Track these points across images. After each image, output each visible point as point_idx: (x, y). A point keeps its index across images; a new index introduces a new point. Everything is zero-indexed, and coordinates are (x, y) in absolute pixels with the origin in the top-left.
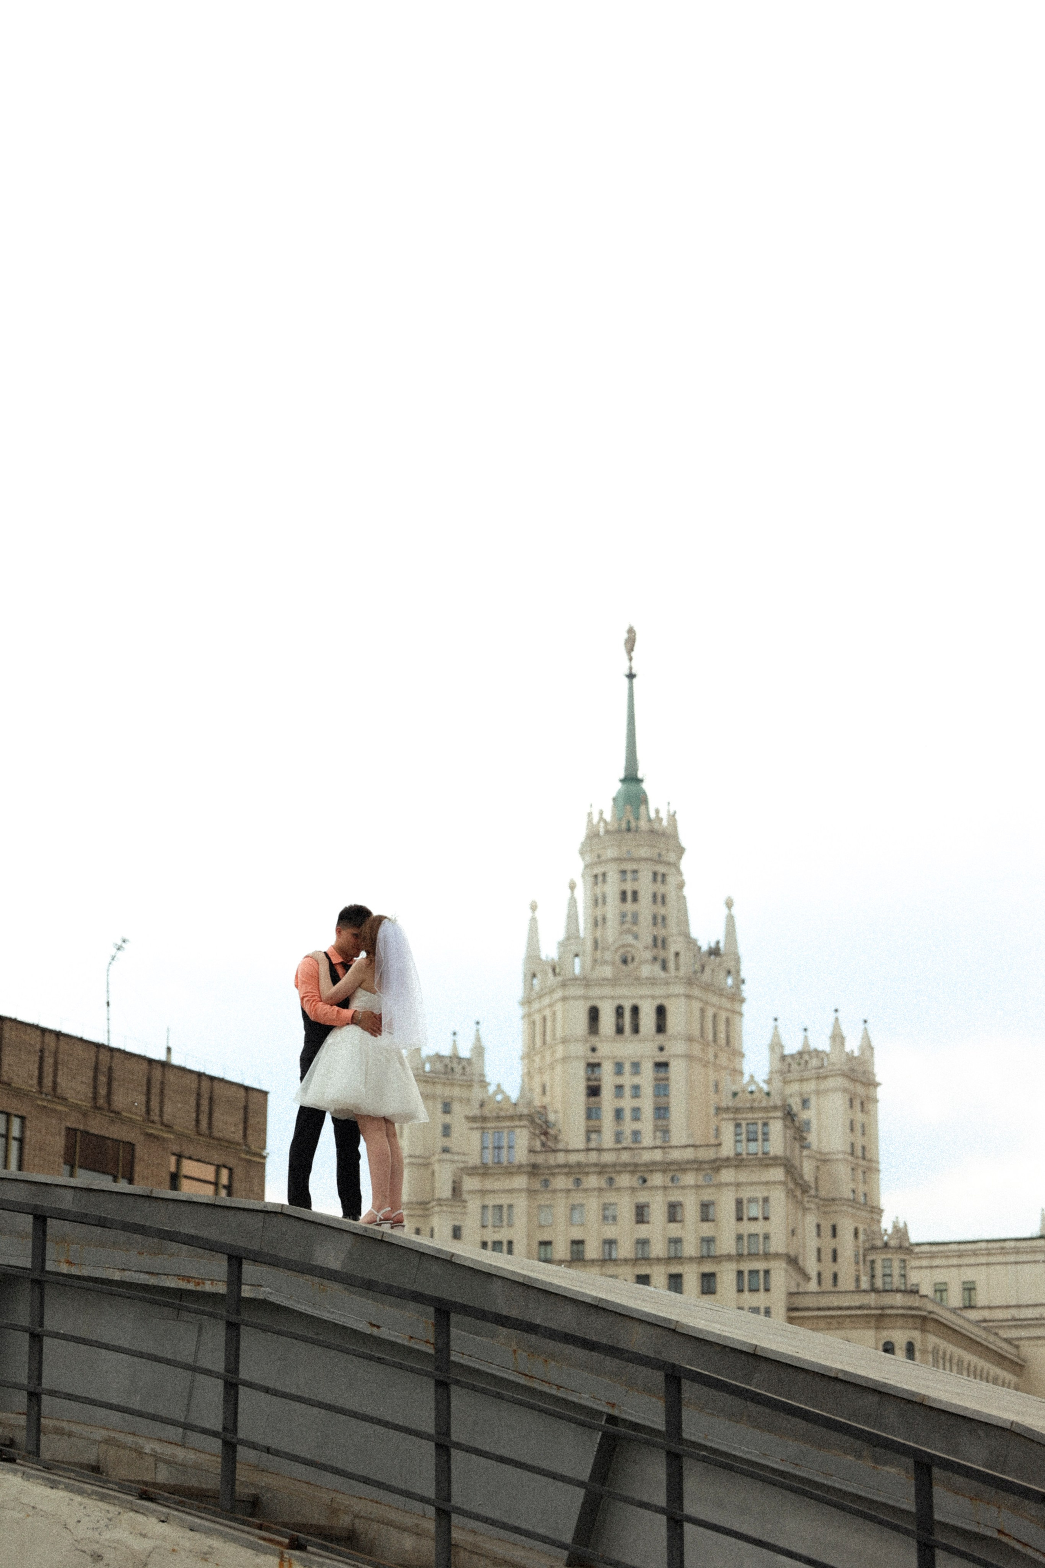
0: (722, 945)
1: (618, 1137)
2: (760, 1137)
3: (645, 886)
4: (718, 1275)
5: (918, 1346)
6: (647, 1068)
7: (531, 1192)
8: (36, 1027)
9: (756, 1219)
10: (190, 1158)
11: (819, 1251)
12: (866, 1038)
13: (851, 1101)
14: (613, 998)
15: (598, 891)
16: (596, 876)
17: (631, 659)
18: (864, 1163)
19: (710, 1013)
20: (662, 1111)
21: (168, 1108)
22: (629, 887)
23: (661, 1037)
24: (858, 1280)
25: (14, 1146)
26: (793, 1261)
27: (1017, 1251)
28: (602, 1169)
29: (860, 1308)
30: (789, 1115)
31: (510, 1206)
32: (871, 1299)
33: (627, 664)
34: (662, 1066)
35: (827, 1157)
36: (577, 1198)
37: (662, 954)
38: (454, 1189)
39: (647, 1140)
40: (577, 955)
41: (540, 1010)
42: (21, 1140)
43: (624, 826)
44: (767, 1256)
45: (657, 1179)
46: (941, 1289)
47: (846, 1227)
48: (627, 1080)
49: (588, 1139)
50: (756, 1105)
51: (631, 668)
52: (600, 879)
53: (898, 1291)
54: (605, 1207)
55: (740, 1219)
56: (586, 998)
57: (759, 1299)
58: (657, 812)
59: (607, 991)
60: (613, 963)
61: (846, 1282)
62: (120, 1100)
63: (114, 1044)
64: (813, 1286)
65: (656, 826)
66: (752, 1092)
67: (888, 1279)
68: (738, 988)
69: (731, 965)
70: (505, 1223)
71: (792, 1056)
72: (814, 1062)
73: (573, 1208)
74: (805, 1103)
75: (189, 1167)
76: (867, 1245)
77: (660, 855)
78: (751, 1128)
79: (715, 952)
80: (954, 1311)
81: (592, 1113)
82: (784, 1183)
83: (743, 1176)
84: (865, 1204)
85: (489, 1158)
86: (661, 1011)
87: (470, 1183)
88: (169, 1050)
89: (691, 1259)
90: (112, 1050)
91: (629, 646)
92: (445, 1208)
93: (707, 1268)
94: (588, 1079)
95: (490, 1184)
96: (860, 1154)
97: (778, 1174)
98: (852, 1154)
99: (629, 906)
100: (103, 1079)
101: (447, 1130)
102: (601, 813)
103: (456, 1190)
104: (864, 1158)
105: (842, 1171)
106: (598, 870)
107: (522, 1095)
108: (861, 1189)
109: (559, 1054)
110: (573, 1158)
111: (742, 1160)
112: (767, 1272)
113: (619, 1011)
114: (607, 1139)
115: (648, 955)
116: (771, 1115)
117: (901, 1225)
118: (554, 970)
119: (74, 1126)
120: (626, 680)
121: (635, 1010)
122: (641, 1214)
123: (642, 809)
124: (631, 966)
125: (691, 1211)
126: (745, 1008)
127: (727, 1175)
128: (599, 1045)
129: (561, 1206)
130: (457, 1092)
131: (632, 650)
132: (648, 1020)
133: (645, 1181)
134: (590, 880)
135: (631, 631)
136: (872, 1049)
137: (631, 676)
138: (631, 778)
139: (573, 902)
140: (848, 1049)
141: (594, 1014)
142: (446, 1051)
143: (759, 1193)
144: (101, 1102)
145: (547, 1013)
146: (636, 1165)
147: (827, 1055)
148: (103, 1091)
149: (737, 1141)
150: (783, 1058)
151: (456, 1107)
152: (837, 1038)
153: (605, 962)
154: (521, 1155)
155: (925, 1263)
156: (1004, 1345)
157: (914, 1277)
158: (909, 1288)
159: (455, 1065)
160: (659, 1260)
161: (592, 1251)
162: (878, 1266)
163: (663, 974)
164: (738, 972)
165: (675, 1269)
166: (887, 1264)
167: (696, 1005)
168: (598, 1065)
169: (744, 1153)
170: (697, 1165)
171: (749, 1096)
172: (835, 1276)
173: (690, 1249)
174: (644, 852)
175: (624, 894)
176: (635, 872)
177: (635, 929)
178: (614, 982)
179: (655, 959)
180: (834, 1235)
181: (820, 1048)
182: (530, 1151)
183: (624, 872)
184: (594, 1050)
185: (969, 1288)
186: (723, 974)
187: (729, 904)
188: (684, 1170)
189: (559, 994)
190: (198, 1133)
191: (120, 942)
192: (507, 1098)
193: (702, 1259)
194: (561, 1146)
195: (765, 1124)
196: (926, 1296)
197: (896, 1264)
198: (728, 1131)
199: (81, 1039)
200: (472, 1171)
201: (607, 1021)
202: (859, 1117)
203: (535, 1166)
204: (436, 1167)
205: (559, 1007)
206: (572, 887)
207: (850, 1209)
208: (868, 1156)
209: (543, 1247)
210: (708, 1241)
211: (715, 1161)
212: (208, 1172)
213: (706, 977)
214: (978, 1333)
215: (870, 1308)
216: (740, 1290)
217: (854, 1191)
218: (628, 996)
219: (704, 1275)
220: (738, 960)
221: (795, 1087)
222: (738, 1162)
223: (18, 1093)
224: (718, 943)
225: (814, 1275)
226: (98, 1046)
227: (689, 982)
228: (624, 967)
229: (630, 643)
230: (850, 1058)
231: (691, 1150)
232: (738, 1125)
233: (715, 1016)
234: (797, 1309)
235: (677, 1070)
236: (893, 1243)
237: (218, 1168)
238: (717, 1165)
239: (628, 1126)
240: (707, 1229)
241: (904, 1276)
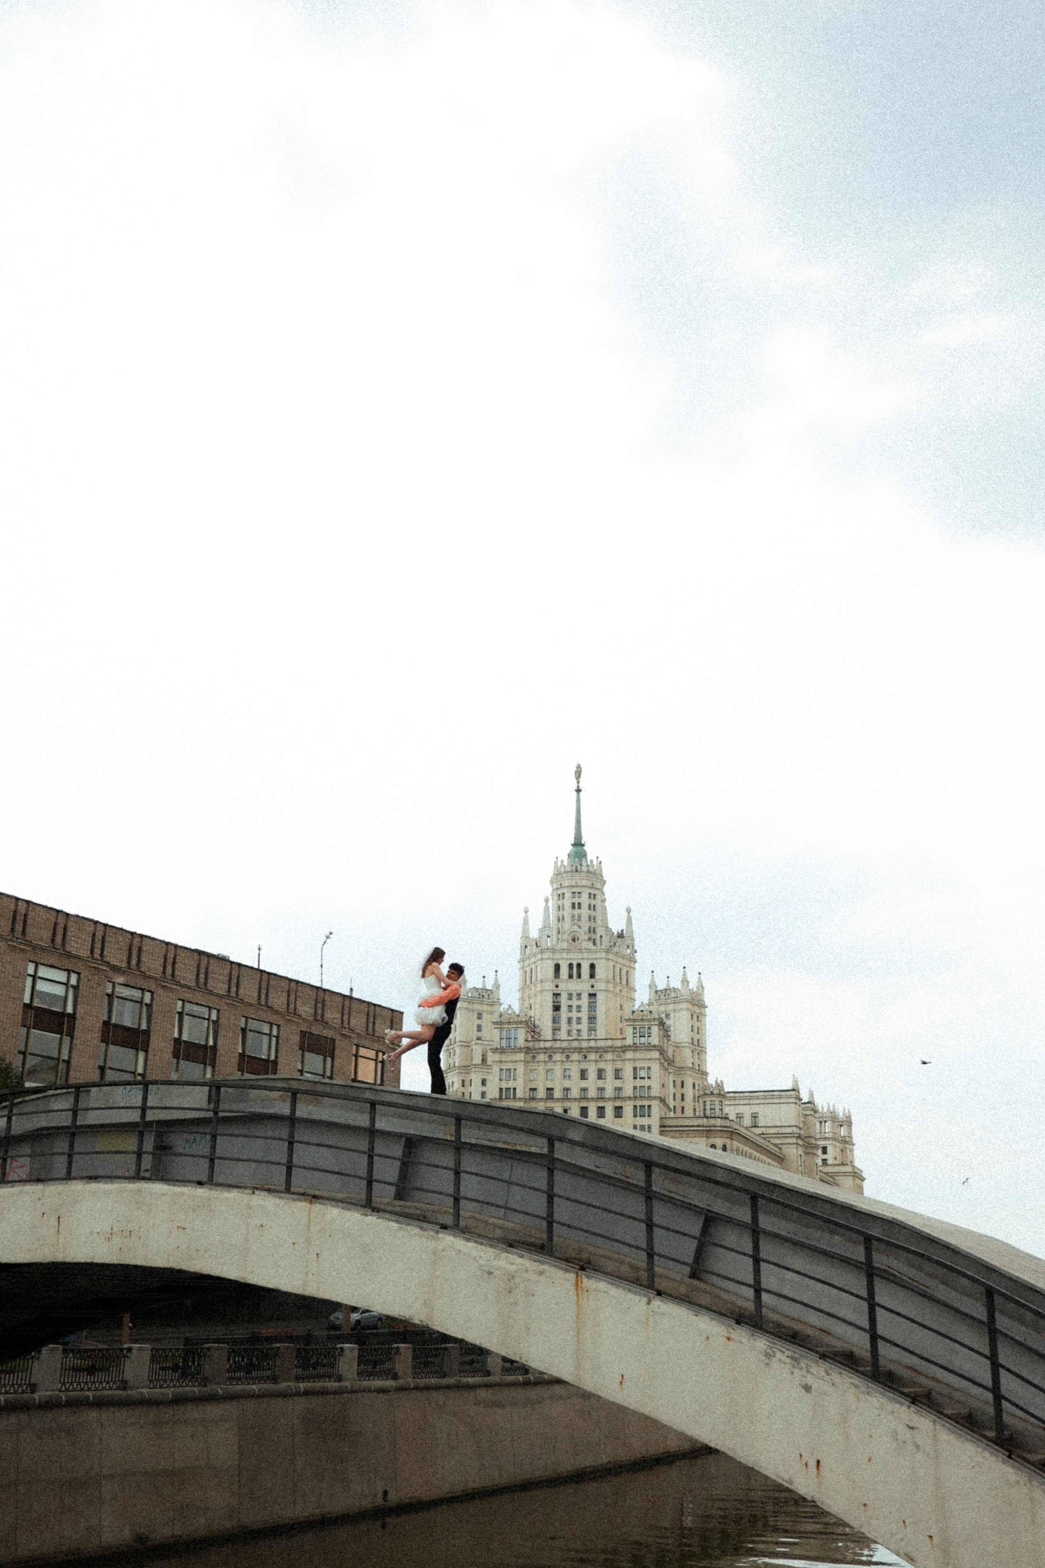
0: (625, 932)
1: (569, 1033)
2: (646, 1036)
3: (585, 900)
4: (624, 1108)
5: (728, 1147)
6: (585, 996)
7: (526, 1062)
8: (286, 978)
9: (644, 1078)
10: (363, 1047)
11: (674, 1095)
12: (700, 981)
13: (692, 1015)
14: (567, 959)
15: (560, 903)
16: (559, 895)
17: (578, 782)
18: (699, 1049)
19: (618, 967)
20: (592, 1019)
21: (353, 1022)
22: (576, 901)
23: (593, 980)
24: (695, 1110)
25: (274, 1040)
26: (662, 1100)
27: (780, 1097)
28: (563, 1050)
29: (698, 1126)
30: (662, 1023)
31: (515, 1069)
32: (705, 1121)
33: (576, 784)
34: (592, 995)
35: (679, 1045)
36: (550, 1066)
37: (593, 936)
38: (483, 1060)
39: (585, 1035)
40: (549, 937)
41: (529, 965)
42: (277, 1037)
43: (574, 869)
44: (650, 1098)
45: (592, 1056)
46: (740, 1117)
47: (689, 1082)
48: (575, 1003)
49: (554, 1034)
50: (644, 1017)
52: (561, 896)
53: (719, 1118)
54: (565, 1070)
55: (635, 1078)
56: (553, 959)
57: (645, 1121)
58: (591, 861)
59: (564, 955)
60: (568, 941)
61: (689, 1112)
62: (328, 1015)
63: (325, 986)
64: (672, 1114)
65: (591, 869)
66: (642, 1011)
67: (712, 1111)
68: (633, 955)
69: (628, 942)
70: (512, 1079)
71: (661, 991)
72: (673, 995)
73: (548, 1071)
74: (668, 1015)
75: (362, 1051)
76: (701, 1093)
77: (593, 884)
78: (642, 1030)
79: (621, 936)
80: (746, 1128)
81: (555, 1020)
82: (659, 1059)
83: (638, 1055)
84: (699, 1070)
86: (592, 966)
87: (491, 1057)
88: (351, 990)
89: (609, 1099)
90: (325, 990)
91: (577, 775)
92: (477, 1069)
93: (618, 1104)
94: (554, 1002)
95: (504, 1058)
96: (696, 1043)
97: (656, 1054)
98: (692, 1044)
99: (576, 912)
100: (320, 1005)
101: (479, 1028)
102: (562, 861)
104: (698, 1046)
105: (687, 1052)
106: (561, 892)
107: (521, 1011)
108: (697, 1062)
109: (539, 988)
110: (548, 1045)
111: (637, 1047)
112: (649, 1107)
113: (571, 966)
114: (563, 1035)
115: (586, 937)
116: (653, 1023)
117: (719, 1082)
118: (537, 944)
119: (304, 1029)
120: (575, 793)
121: (579, 966)
122: (583, 1075)
123: (584, 860)
124: (577, 942)
125: (610, 1074)
126: (637, 966)
127: (629, 1055)
128: (560, 984)
129: (541, 1068)
130: (485, 1008)
131: (579, 776)
132: (585, 971)
133: (586, 1057)
134: (556, 898)
135: (579, 767)
136: (703, 988)
137: (578, 791)
138: (578, 843)
139: (547, 909)
140: (690, 987)
141: (557, 968)
142: (480, 986)
143: (646, 1065)
144: (319, 1017)
145: (533, 966)
146: (581, 1049)
147: (679, 990)
148: (319, 1012)
149: (634, 1037)
150: (656, 992)
151: (484, 1015)
152: (685, 981)
153: (563, 940)
154: (521, 1043)
155: (732, 1102)
156: (775, 1148)
157: (726, 1110)
158: (724, 1116)
159: (485, 994)
160: (592, 1099)
161: (557, 1094)
162: (708, 1103)
163: (593, 947)
164: (633, 947)
165: (602, 1104)
166: (713, 1103)
167: (611, 964)
168: (559, 994)
169: (638, 1043)
170: (613, 1049)
171: (640, 1013)
172: (683, 1108)
173: (609, 1093)
174: (584, 882)
175: (573, 904)
176: (579, 893)
177: (579, 923)
178: (569, 951)
179: (589, 939)
180: (683, 1086)
181: (676, 987)
182: (526, 1040)
183: (574, 893)
184: (557, 986)
185: (755, 1116)
186: (625, 947)
187: (629, 911)
188: (607, 1052)
189: (539, 957)
190: (368, 1034)
191: (328, 934)
192: (514, 1013)
193: (616, 1099)
194: (542, 1038)
195: (649, 1028)
196: (733, 1121)
197: (717, 1103)
198: (629, 1031)
199: (309, 985)
200: (495, 1051)
201: (564, 971)
202: (696, 1024)
203: (528, 1048)
204: (474, 1047)
205: (539, 964)
206: (547, 901)
207: (691, 1073)
208: (701, 1044)
209: (532, 1092)
210: (619, 1089)
211: (622, 1047)
212: (371, 1054)
213: (616, 949)
214: (760, 1141)
215: (703, 1126)
216: (635, 1116)
217: (693, 1063)
218: (575, 958)
219: (616, 1108)
220: (633, 940)
221: (662, 1008)
222: (635, 1048)
223: (277, 1012)
224: (622, 931)
225: (672, 1108)
226: (317, 988)
227: (607, 952)
228: (572, 942)
229: (578, 774)
230: (692, 992)
231: (610, 1041)
232: (635, 1029)
233: (620, 970)
234: (665, 1126)
235: (600, 997)
236: (715, 1092)
237: (377, 1052)
238: (625, 1049)
239: (575, 1026)
240: (618, 1084)
241: (721, 1110)
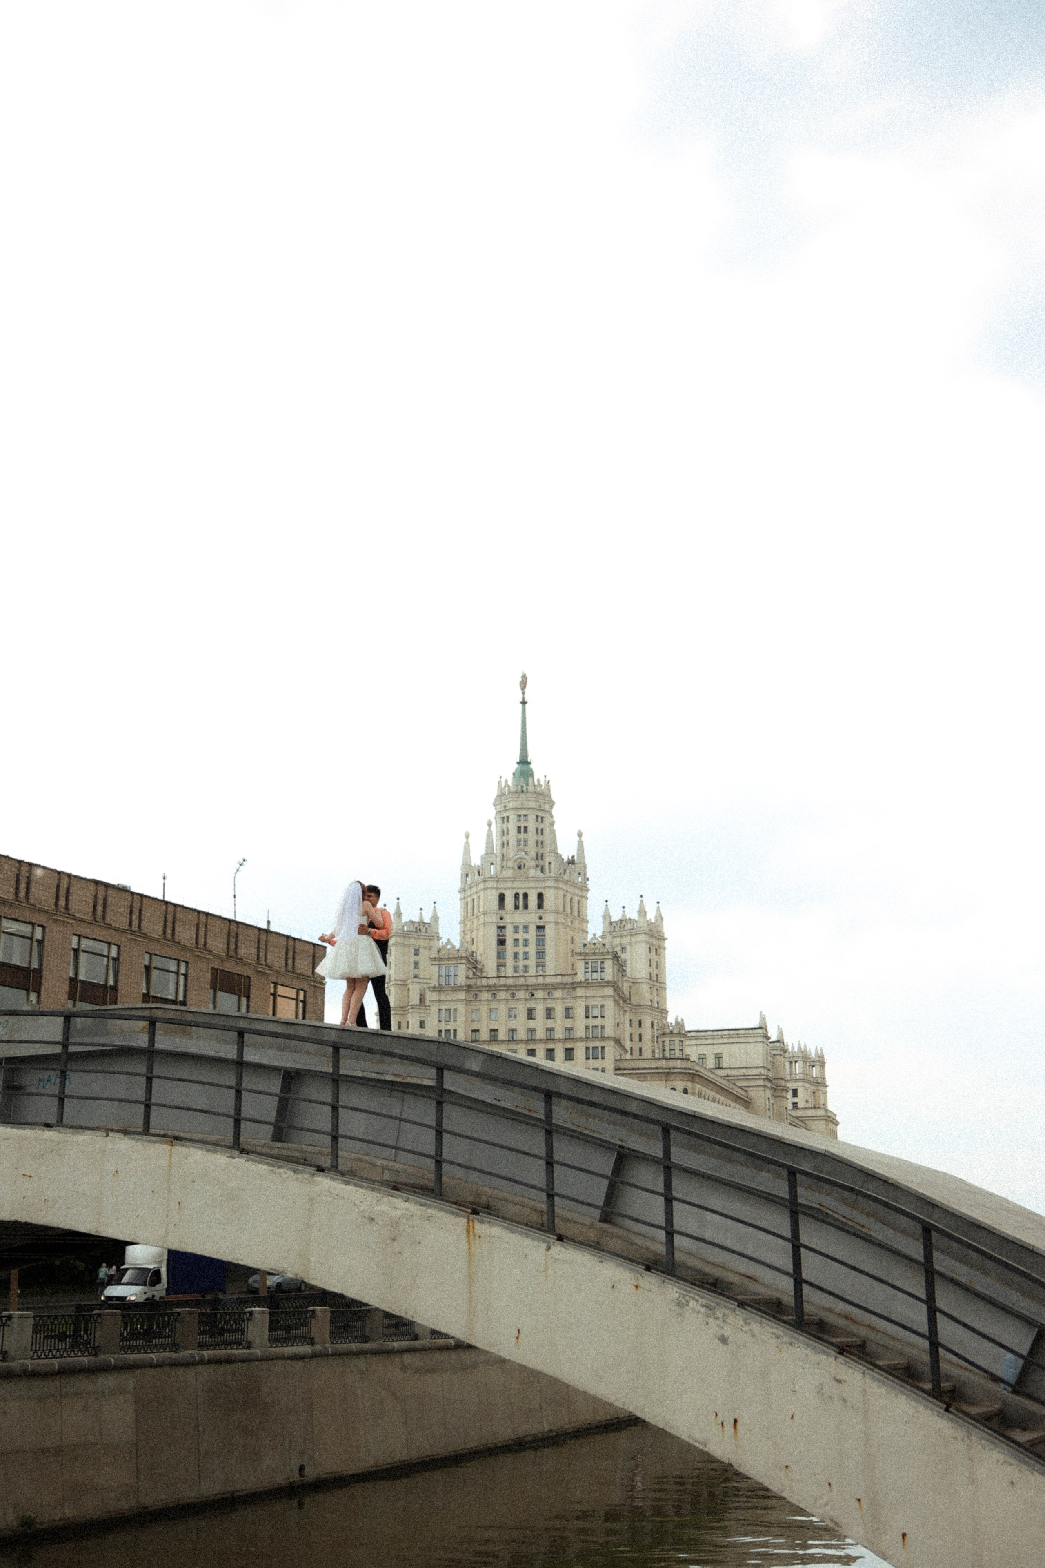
0: (575, 858)
1: (516, 969)
2: (599, 970)
3: (532, 825)
4: (575, 1049)
5: (690, 1091)
6: (532, 929)
7: (468, 1002)
8: (195, 910)
10: (282, 985)
11: (631, 1035)
12: (658, 911)
13: (650, 948)
15: (505, 827)
16: (503, 818)
17: (524, 693)
18: (658, 984)
19: (569, 896)
20: (541, 954)
21: (270, 957)
22: (522, 824)
23: (541, 911)
24: (653, 1051)
25: (182, 978)
26: (618, 1041)
27: (746, 1036)
28: (508, 988)
29: (657, 1068)
30: (616, 957)
31: (455, 1010)
32: (663, 1063)
33: (522, 696)
34: (540, 928)
35: (636, 981)
36: (494, 1005)
37: (541, 863)
38: (421, 1000)
39: (532, 971)
40: (492, 864)
41: (471, 895)
42: (186, 975)
43: (519, 789)
44: (603, 1039)
45: (539, 994)
46: (702, 1058)
47: (647, 1022)
48: (521, 936)
49: (498, 970)
50: (597, 951)
51: (524, 698)
52: (505, 819)
53: (678, 1059)
54: (510, 1010)
55: (587, 1017)
56: (497, 889)
57: (598, 1063)
58: (539, 780)
59: (509, 885)
60: (513, 868)
61: (647, 1054)
62: (242, 952)
63: (238, 919)
64: (628, 1056)
65: (538, 789)
66: (594, 944)
67: (673, 1052)
68: (585, 883)
69: (580, 869)
70: (452, 1020)
71: (616, 922)
72: (629, 926)
73: (491, 1010)
74: (623, 949)
75: (281, 990)
76: (660, 1032)
77: (540, 806)
78: (594, 965)
79: (571, 862)
80: (710, 1070)
81: (500, 955)
82: (613, 996)
83: (590, 992)
84: (658, 1008)
85: (443, 981)
86: (540, 896)
87: (430, 996)
88: (269, 922)
89: (559, 1040)
90: (238, 923)
91: (523, 686)
92: (415, 1010)
93: (569, 1046)
94: (498, 935)
95: (443, 997)
96: (655, 979)
97: (609, 991)
98: (651, 979)
99: (522, 836)
100: (233, 940)
101: (416, 965)
102: (506, 781)
103: (422, 1000)
104: (657, 981)
105: (645, 988)
106: (505, 815)
107: (462, 945)
108: (656, 999)
109: (482, 921)
110: (492, 982)
111: (588, 983)
112: (603, 1048)
113: (516, 896)
114: (509, 971)
115: (533, 863)
116: (606, 957)
117: (680, 1020)
118: (479, 872)
119: (216, 967)
120: (521, 705)
121: (526, 896)
122: (530, 1014)
123: (530, 779)
124: (523, 870)
125: (559, 1012)
126: (589, 895)
127: (580, 992)
128: (504, 916)
129: (484, 1009)
130: (423, 943)
132: (533, 900)
133: (533, 995)
134: (499, 821)
135: (524, 677)
136: (662, 918)
137: (524, 703)
138: (524, 761)
139: (489, 835)
140: (648, 918)
141: (502, 898)
142: (417, 919)
143: (599, 1002)
144: (232, 953)
145: (475, 896)
146: (527, 986)
147: (636, 922)
148: (232, 947)
149: (586, 972)
150: (611, 923)
151: (422, 951)
152: (642, 912)
153: (508, 868)
154: (461, 980)
155: (693, 1042)
156: (740, 1091)
157: (688, 1051)
158: (684, 1056)
159: (422, 927)
160: (541, 1040)
161: (502, 1035)
162: (667, 1043)
163: (542, 875)
164: (585, 874)
165: (551, 1046)
166: (672, 1043)
167: (561, 893)
168: (504, 927)
169: (590, 979)
170: (563, 986)
171: (593, 946)
172: (640, 1049)
173: (559, 1034)
174: (531, 804)
175: (519, 828)
176: (525, 816)
177: (526, 848)
178: (514, 879)
179: (537, 866)
180: (640, 1026)
181: (632, 918)
182: (467, 978)
183: (519, 816)
184: (502, 918)
185: (718, 1057)
186: (576, 874)
187: (580, 835)
188: (555, 989)
189: (481, 886)
190: (287, 971)
191: (242, 861)
192: (454, 947)
193: (566, 1040)
194: (484, 975)
195: (602, 963)
196: (694, 1062)
197: (677, 1043)
198: (580, 966)
199: (220, 917)
200: (433, 989)
201: (509, 901)
202: (655, 958)
203: (469, 986)
204: (411, 986)
205: (482, 894)
206: (490, 825)
207: (649, 1011)
208: (660, 980)
209: (474, 1033)
210: (569, 1030)
211: (573, 984)
212: (292, 993)
213: (566, 877)
214: (724, 1083)
215: (662, 1069)
216: (588, 1058)
217: (651, 1000)
218: (521, 887)
219: (567, 1049)
220: (585, 867)
221: (617, 941)
222: (586, 984)
223: (184, 948)
224: (573, 857)
225: (629, 1050)
226: (230, 921)
227: (557, 880)
228: (518, 870)
229: (524, 684)
230: (649, 923)
231: (560, 977)
232: (586, 963)
233: (571, 899)
234: (620, 1069)
235: (549, 931)
236: (675, 1031)
237: (298, 990)
238: (574, 986)
239: (521, 963)
240: (568, 1023)
241: (682, 1050)
